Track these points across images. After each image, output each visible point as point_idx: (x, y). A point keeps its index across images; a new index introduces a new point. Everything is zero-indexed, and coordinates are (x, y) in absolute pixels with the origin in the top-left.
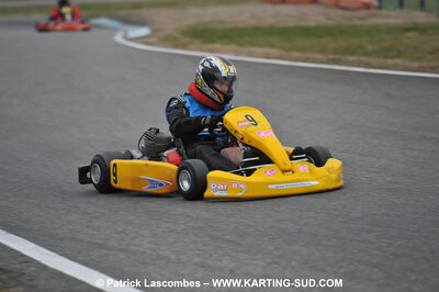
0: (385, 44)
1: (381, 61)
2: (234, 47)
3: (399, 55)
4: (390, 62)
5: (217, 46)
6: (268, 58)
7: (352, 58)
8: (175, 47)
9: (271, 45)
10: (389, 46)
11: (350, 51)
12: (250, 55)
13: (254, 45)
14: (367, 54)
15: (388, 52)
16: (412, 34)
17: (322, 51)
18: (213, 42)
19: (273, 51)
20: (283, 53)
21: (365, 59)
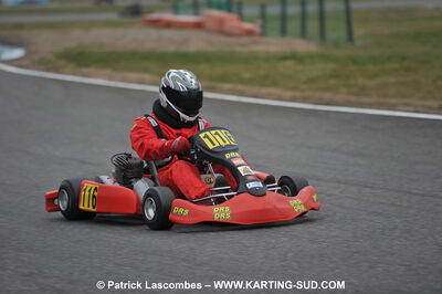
0: (262, 72)
1: (255, 89)
2: (108, 71)
3: (275, 84)
4: (265, 90)
5: (91, 70)
7: (227, 86)
8: (48, 70)
9: (145, 70)
10: (265, 74)
11: (224, 79)
12: (124, 80)
14: (242, 81)
15: (263, 81)
16: (289, 63)
18: (87, 65)
19: (147, 77)
21: (240, 87)
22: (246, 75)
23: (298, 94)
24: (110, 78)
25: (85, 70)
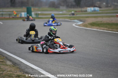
5: (94, 27)
6: (104, 30)
12: (100, 29)
13: (102, 27)
18: (94, 26)
19: (106, 28)
20: (108, 29)
24: (97, 29)
25: (93, 27)
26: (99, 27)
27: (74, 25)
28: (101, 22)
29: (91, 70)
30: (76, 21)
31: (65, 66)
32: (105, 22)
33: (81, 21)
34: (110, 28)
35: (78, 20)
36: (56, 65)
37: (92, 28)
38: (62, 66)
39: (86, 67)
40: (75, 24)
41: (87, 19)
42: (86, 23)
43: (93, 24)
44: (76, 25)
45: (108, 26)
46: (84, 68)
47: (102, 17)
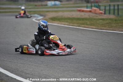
2: (58, 22)
9: (67, 22)
11: (83, 24)
12: (61, 24)
13: (63, 22)
14: (87, 24)
15: (91, 25)
17: (78, 24)
18: (54, 21)
19: (66, 23)
20: (69, 24)
21: (86, 26)
22: (88, 23)
23: (96, 27)
24: (58, 24)
26: (60, 22)
27: (34, 20)
28: (62, 16)
29: (52, 66)
30: (36, 15)
31: (25, 63)
32: (66, 17)
33: (41, 15)
34: (71, 23)
35: (38, 14)
36: (15, 62)
37: (53, 23)
38: (21, 63)
39: (47, 64)
40: (36, 18)
41: (47, 13)
42: (47, 17)
43: (54, 19)
44: (36, 20)
45: (69, 20)
46: (45, 65)
47: (63, 11)
